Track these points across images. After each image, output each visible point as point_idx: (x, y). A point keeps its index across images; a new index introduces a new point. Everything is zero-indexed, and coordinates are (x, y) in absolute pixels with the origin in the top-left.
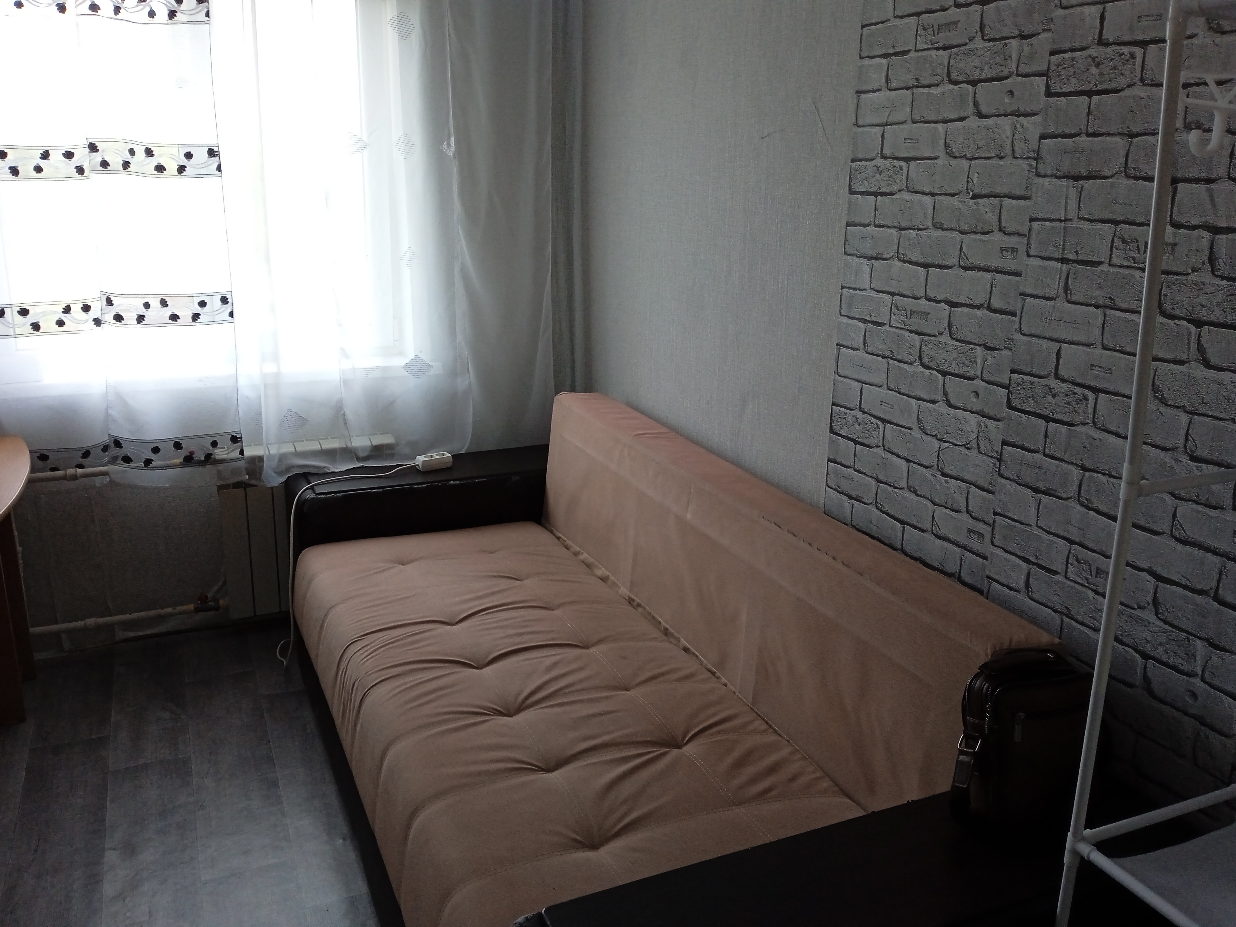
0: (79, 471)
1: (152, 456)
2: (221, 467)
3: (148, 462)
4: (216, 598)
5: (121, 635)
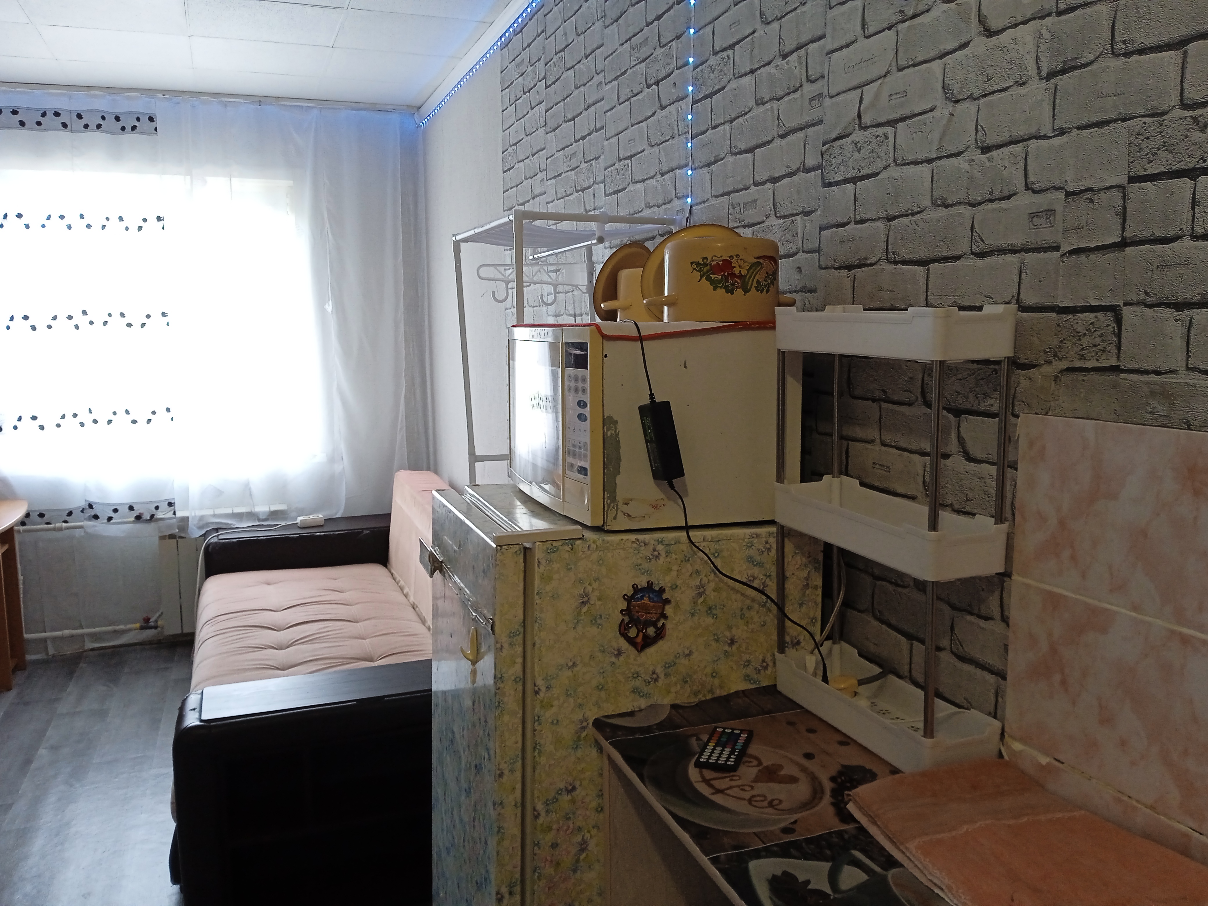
0: (64, 525)
1: (112, 514)
2: (160, 523)
4: (156, 621)
5: (89, 645)
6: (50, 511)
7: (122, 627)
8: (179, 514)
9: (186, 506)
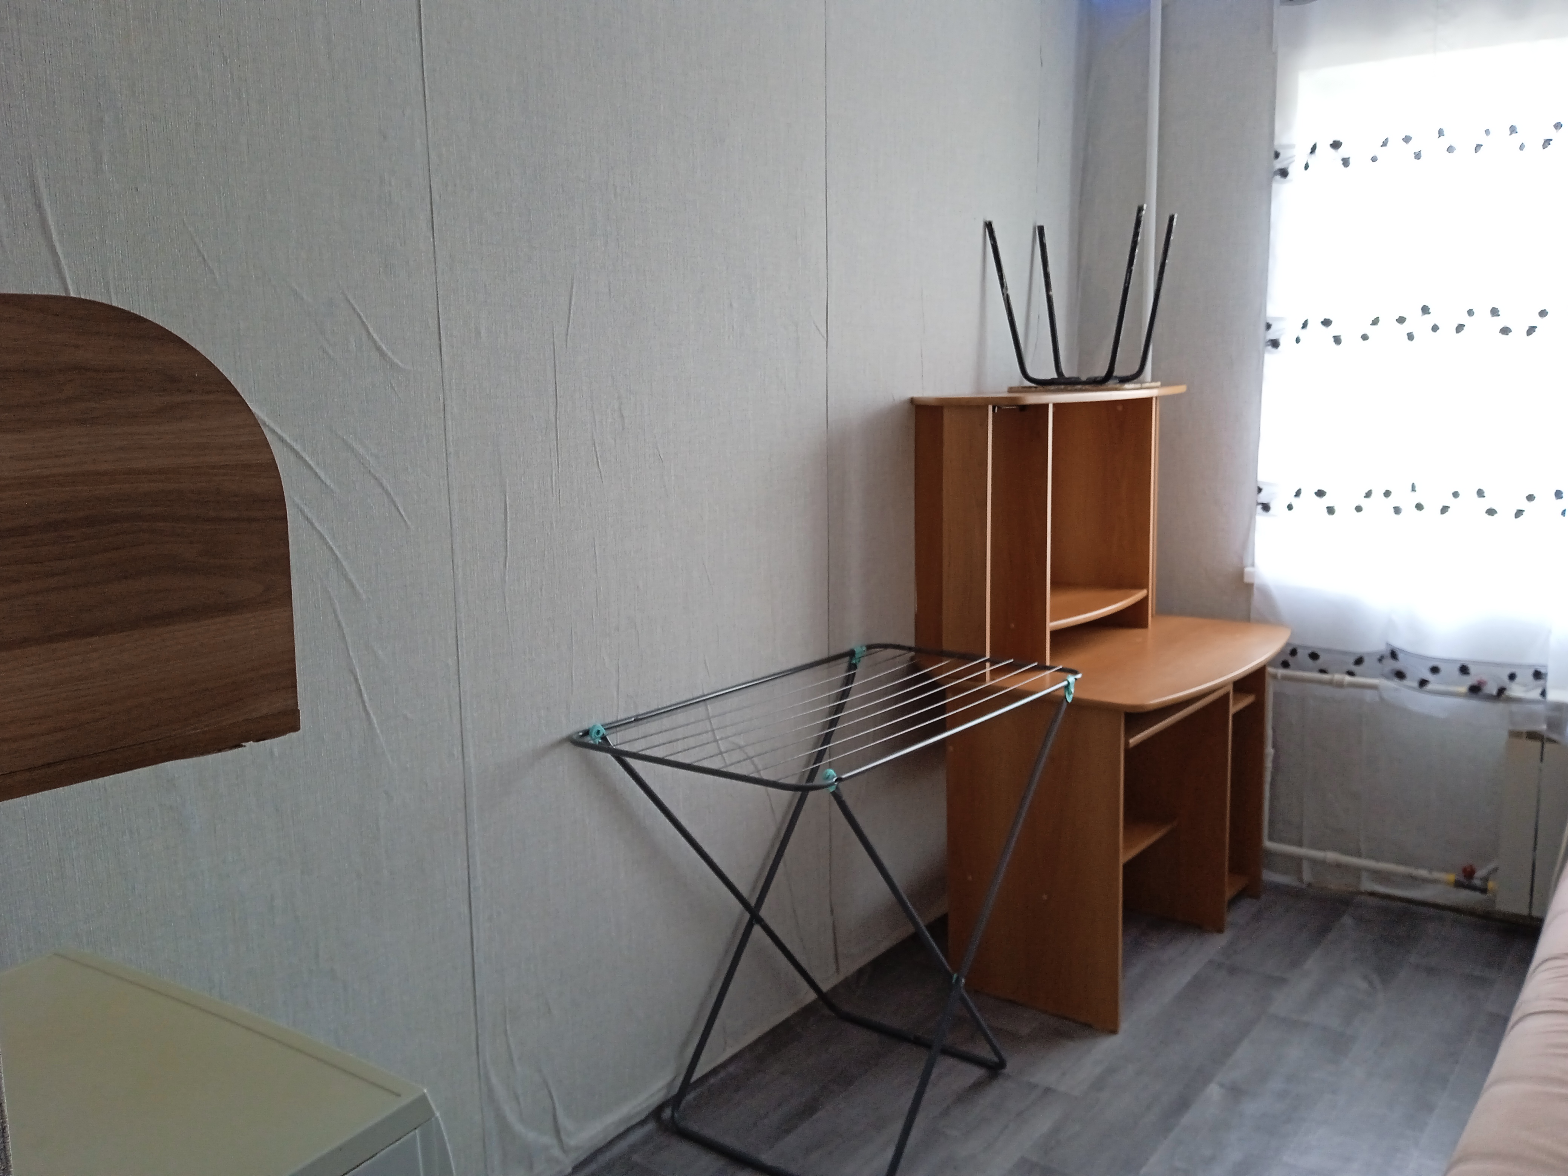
0: (1348, 678)
1: (1428, 676)
2: (1514, 707)
3: (1423, 683)
4: (1486, 879)
5: (1368, 885)
6: (1329, 651)
7: (1423, 873)
8: (1553, 696)
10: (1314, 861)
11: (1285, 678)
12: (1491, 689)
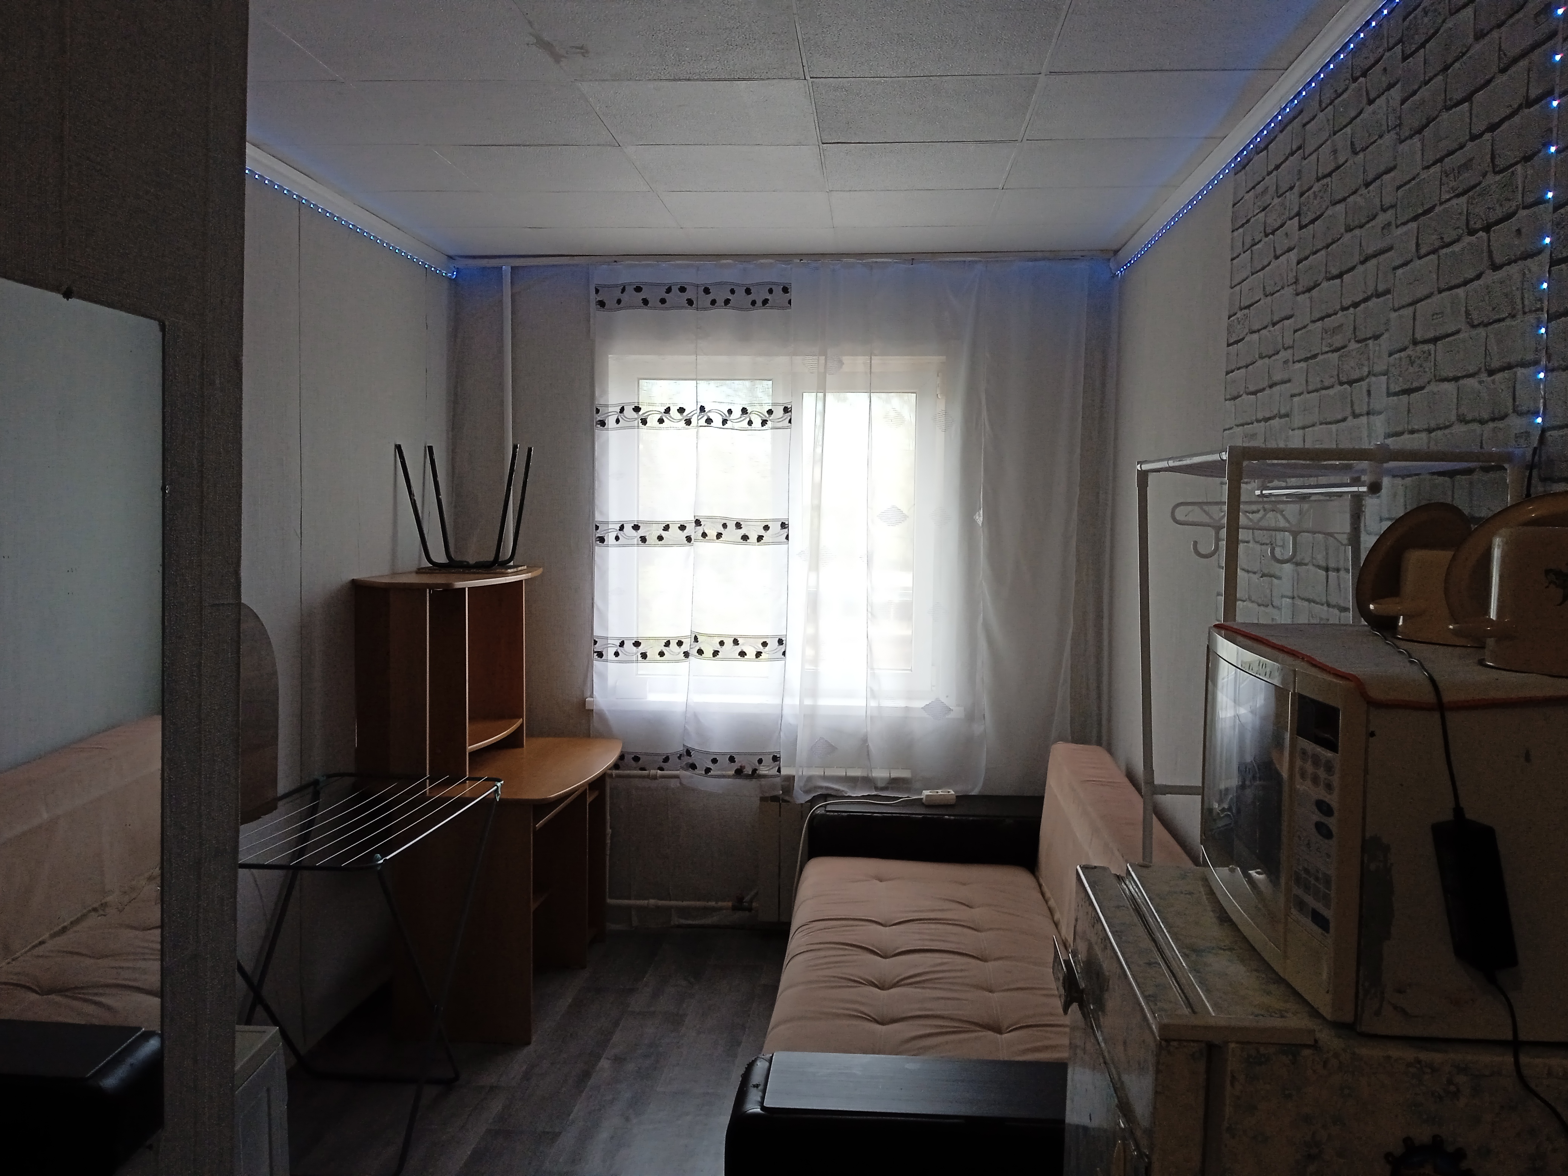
0: (659, 772)
1: (711, 765)
2: (763, 781)
3: (708, 770)
4: (751, 901)
5: (676, 920)
6: (646, 754)
7: (712, 904)
8: (785, 771)
9: (792, 763)
10: (640, 909)
11: (619, 776)
12: (748, 770)
